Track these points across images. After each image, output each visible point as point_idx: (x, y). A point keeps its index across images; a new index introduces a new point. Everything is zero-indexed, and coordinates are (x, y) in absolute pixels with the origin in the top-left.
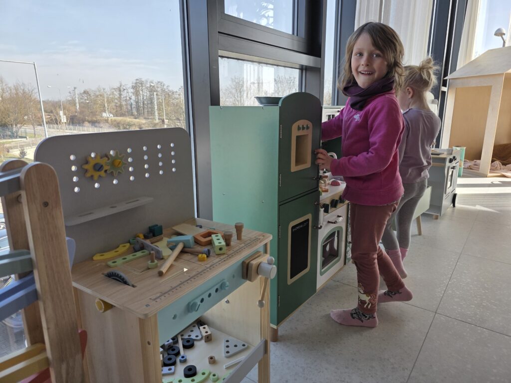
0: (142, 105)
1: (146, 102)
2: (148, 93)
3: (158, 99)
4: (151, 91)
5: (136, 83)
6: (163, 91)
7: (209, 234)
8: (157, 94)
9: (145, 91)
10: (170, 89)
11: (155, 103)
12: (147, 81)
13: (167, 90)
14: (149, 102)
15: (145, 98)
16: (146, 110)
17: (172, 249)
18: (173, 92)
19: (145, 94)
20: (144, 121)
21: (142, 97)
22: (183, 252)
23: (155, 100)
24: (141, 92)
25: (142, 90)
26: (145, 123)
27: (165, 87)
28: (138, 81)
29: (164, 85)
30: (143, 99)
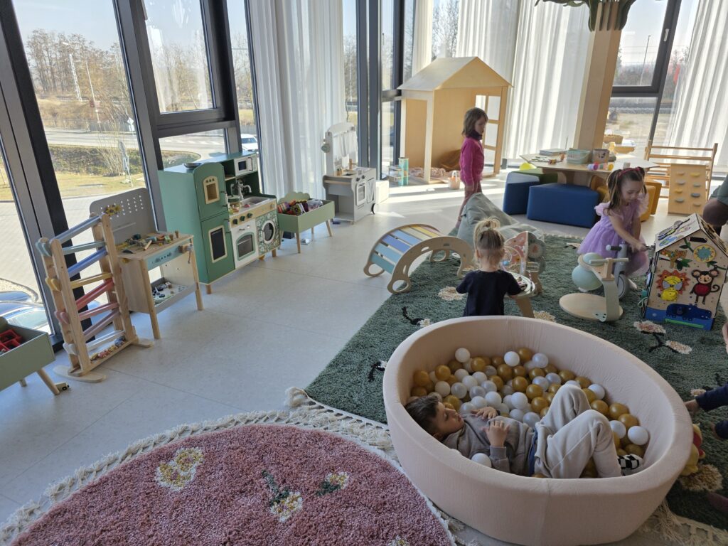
0: (50, 75)
1: (56, 70)
2: (58, 54)
3: (77, 64)
4: (64, 51)
5: (34, 38)
6: (84, 49)
7: (163, 236)
8: (73, 57)
9: (52, 50)
10: (96, 46)
11: (73, 71)
12: (53, 34)
13: (90, 49)
14: (62, 69)
15: (54, 62)
16: (58, 83)
17: (147, 243)
18: (102, 53)
19: (54, 56)
20: (58, 102)
21: (48, 61)
22: (152, 243)
23: (73, 66)
24: (45, 53)
25: (47, 50)
26: (61, 105)
27: (87, 44)
28: (37, 34)
29: (84, 41)
30: (50, 64)
